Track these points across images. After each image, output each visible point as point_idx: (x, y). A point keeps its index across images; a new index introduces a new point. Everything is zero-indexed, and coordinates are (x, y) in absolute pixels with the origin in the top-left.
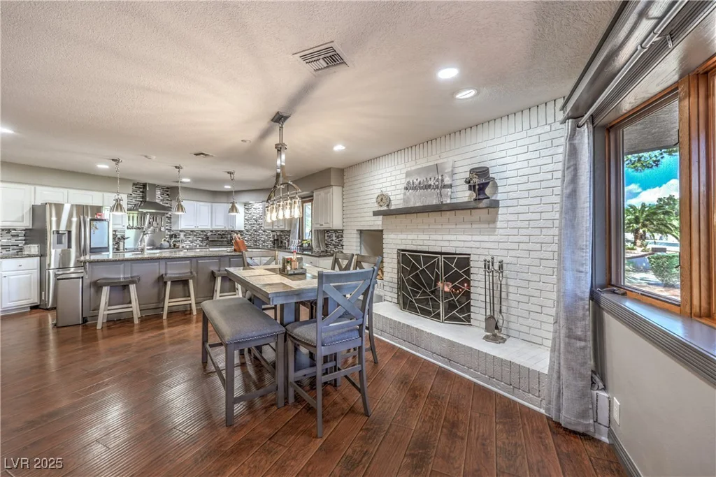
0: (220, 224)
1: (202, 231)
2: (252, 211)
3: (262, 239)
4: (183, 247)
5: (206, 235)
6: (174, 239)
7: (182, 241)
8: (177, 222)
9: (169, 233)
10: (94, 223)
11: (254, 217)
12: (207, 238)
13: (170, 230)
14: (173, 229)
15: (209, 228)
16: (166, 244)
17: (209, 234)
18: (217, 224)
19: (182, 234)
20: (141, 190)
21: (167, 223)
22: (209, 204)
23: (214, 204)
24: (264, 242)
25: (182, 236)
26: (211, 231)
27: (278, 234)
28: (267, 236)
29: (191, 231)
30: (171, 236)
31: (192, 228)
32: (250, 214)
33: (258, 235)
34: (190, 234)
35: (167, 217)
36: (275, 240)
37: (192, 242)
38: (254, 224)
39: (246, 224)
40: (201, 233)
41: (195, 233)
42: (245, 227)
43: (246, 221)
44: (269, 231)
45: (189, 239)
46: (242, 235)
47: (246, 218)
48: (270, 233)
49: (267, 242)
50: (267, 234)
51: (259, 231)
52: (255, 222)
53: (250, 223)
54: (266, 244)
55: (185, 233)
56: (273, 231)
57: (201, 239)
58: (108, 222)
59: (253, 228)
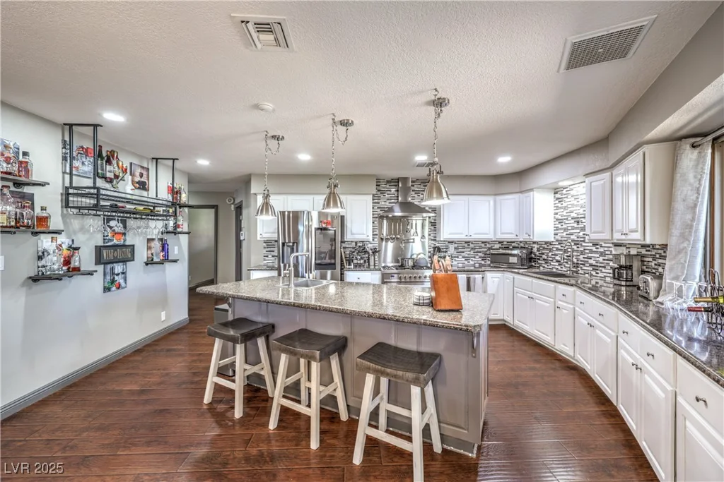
0: (508, 229)
1: (483, 242)
2: (569, 201)
3: (591, 261)
8: (441, 230)
9: (433, 246)
11: (574, 215)
13: (432, 241)
14: (438, 239)
15: (490, 236)
17: (497, 246)
18: (504, 231)
19: (452, 247)
21: (430, 230)
22: (491, 199)
23: (499, 198)
24: (595, 268)
25: (451, 251)
27: (634, 252)
28: (602, 254)
29: (467, 242)
30: (435, 249)
31: (463, 237)
32: (565, 208)
33: (582, 253)
34: (464, 248)
35: (431, 223)
36: (621, 267)
37: (467, 259)
38: (573, 228)
39: (557, 229)
40: (483, 245)
41: (472, 246)
42: (555, 234)
43: (557, 222)
44: (611, 245)
45: (463, 254)
46: (550, 250)
47: (558, 216)
48: (612, 249)
49: (604, 270)
50: (602, 250)
51: (584, 244)
52: (575, 225)
53: (565, 226)
54: (600, 275)
55: (456, 245)
56: (621, 246)
57: (483, 255)
58: (335, 231)
59: (572, 237)
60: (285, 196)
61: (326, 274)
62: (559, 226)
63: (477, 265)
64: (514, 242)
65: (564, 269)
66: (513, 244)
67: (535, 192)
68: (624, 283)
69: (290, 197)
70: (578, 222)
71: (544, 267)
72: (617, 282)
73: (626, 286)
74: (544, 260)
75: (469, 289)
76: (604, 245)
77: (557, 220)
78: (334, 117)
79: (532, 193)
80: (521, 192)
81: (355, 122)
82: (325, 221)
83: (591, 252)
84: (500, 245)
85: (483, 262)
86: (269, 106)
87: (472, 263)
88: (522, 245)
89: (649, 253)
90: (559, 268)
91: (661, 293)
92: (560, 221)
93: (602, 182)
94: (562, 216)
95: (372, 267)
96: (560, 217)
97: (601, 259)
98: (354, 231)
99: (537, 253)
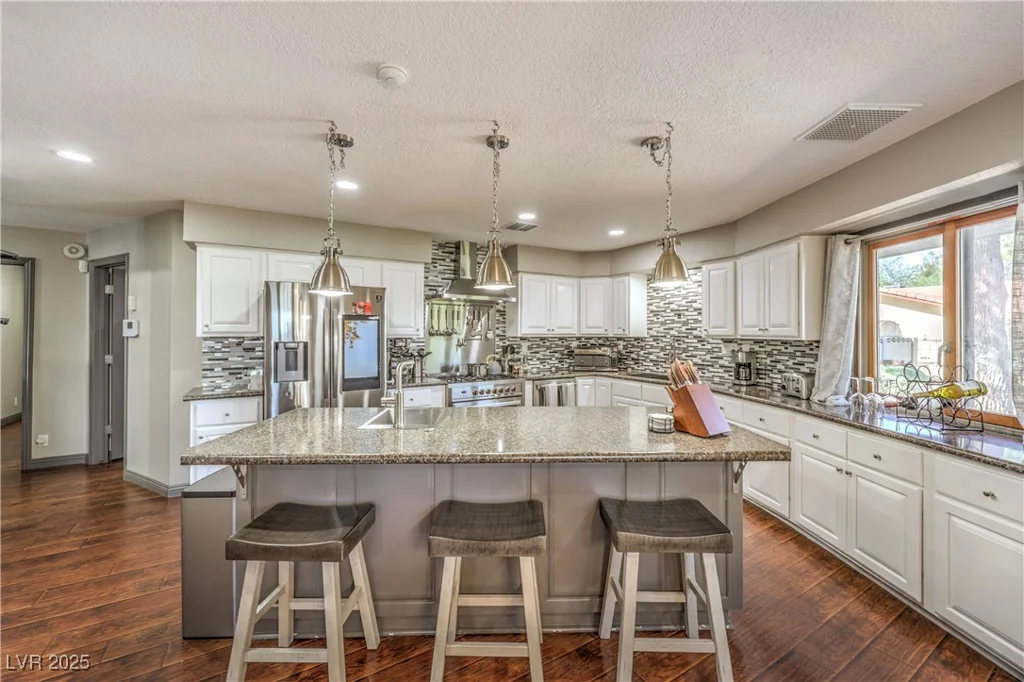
0: (596, 323)
1: (560, 339)
4: (526, 372)
5: (568, 347)
6: (510, 357)
7: (526, 360)
8: (514, 321)
9: (501, 344)
10: (352, 324)
11: (674, 307)
12: (571, 354)
13: (502, 337)
14: (508, 334)
15: (574, 332)
16: (496, 367)
17: (575, 344)
18: (590, 324)
19: (525, 345)
20: (453, 257)
21: (498, 322)
22: (575, 281)
23: (584, 281)
25: (524, 350)
26: (579, 339)
28: (709, 352)
29: (542, 339)
30: (505, 350)
31: (543, 332)
32: (662, 298)
33: (685, 350)
34: (539, 346)
35: (498, 311)
36: (739, 366)
37: (542, 361)
38: (673, 322)
39: (652, 322)
40: (560, 343)
41: (548, 344)
42: (648, 329)
43: (651, 315)
44: (720, 341)
45: (538, 355)
46: (642, 348)
47: (651, 308)
48: (721, 346)
49: (711, 369)
50: (709, 347)
51: (686, 340)
52: (676, 318)
53: (661, 319)
54: (707, 374)
55: (530, 343)
56: (731, 342)
57: (560, 356)
58: (378, 320)
59: (672, 332)
60: (264, 254)
61: (362, 396)
62: (655, 319)
63: (553, 369)
64: (591, 338)
65: (661, 370)
66: (592, 341)
67: (631, 278)
68: (744, 383)
69: (274, 257)
70: (680, 315)
71: (633, 369)
72: (737, 382)
73: (747, 385)
74: (633, 359)
75: (560, 403)
76: (711, 341)
77: (652, 312)
78: (496, 128)
79: (627, 278)
80: (611, 276)
81: (510, 143)
82: (362, 304)
83: (696, 348)
84: (577, 343)
85: (560, 365)
86: (402, 74)
87: (547, 366)
88: (601, 341)
89: (763, 349)
90: (654, 369)
91: (814, 391)
92: (656, 313)
93: (724, 271)
94: (658, 307)
95: (418, 381)
96: (655, 309)
97: (708, 357)
98: (395, 323)
99: (624, 352)
